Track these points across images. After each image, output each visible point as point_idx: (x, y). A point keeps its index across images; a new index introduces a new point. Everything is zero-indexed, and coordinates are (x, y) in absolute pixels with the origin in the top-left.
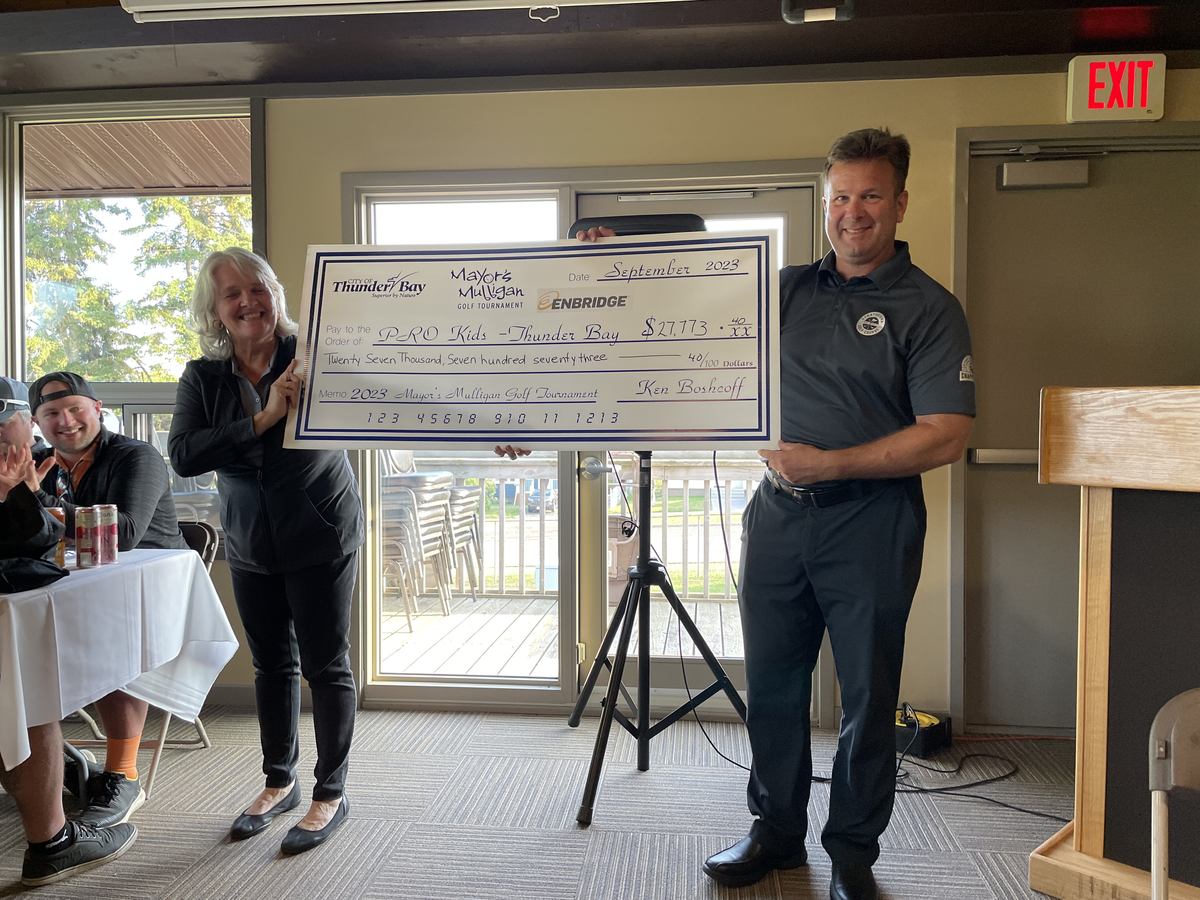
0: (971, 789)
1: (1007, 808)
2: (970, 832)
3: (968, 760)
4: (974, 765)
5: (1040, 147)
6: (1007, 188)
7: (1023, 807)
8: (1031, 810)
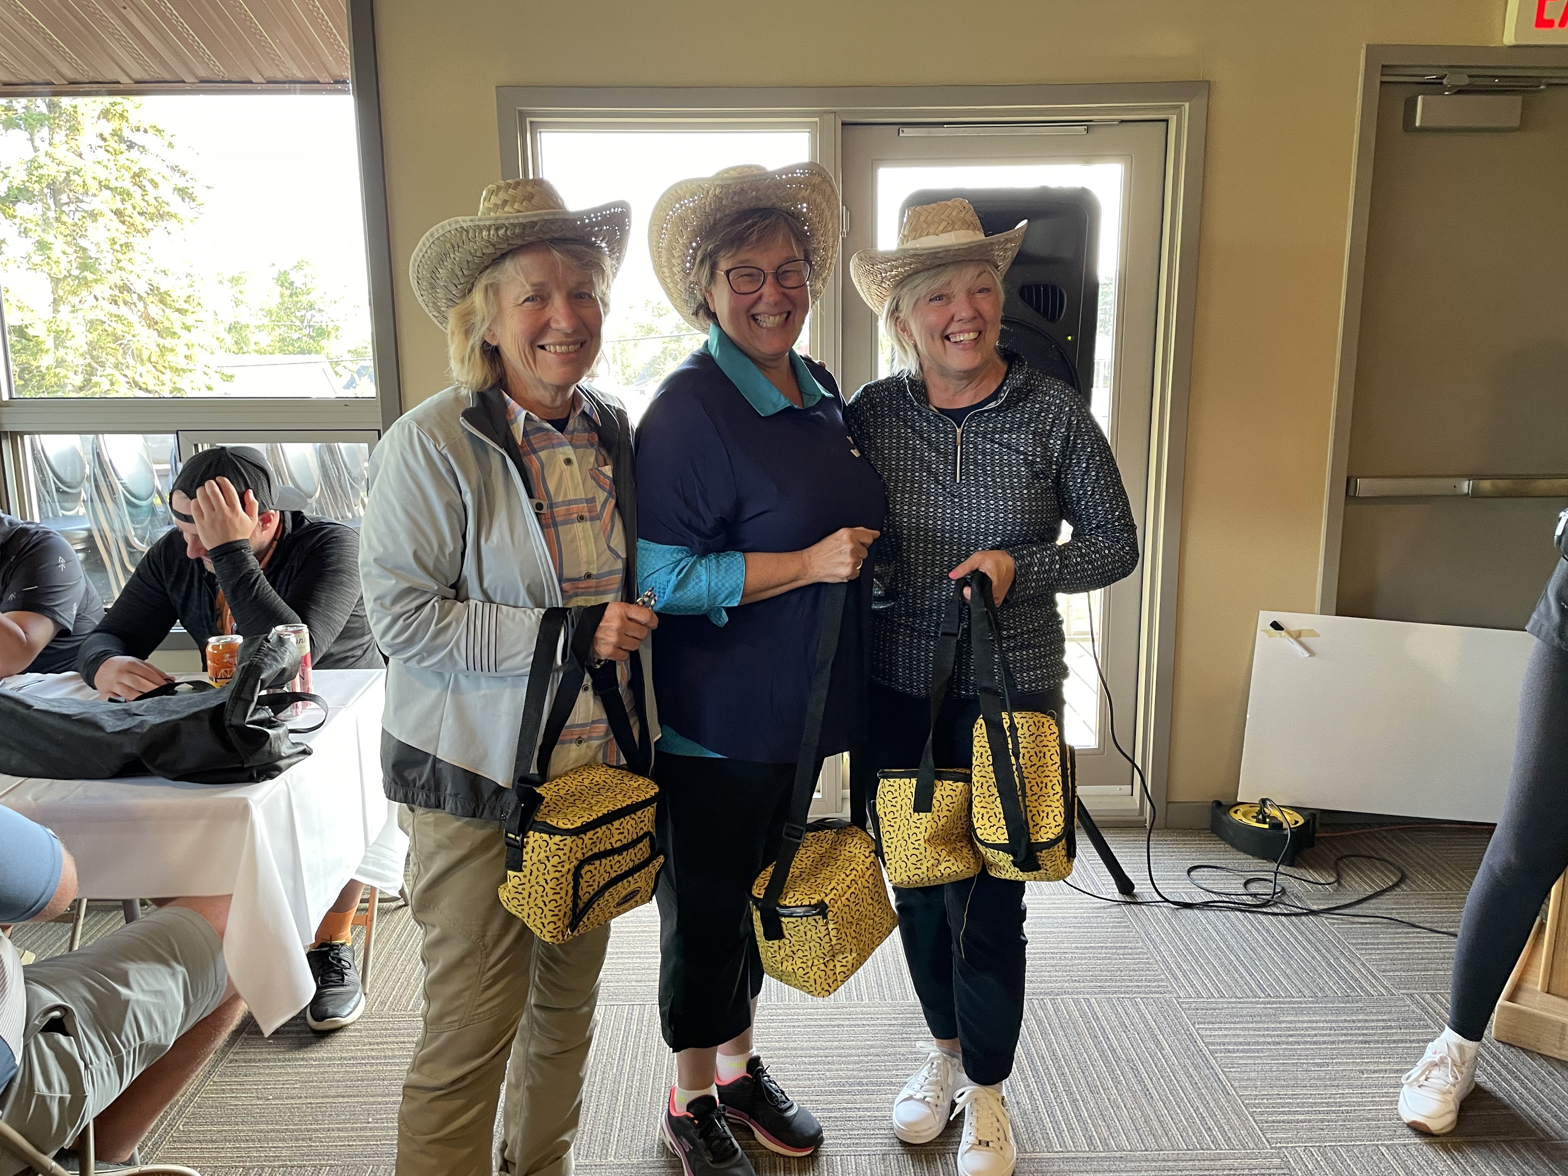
0: (1366, 905)
1: (1419, 930)
2: (1393, 967)
3: (1341, 864)
4: (1352, 870)
5: (1470, 76)
6: (1422, 130)
7: (1434, 926)
8: (1445, 930)
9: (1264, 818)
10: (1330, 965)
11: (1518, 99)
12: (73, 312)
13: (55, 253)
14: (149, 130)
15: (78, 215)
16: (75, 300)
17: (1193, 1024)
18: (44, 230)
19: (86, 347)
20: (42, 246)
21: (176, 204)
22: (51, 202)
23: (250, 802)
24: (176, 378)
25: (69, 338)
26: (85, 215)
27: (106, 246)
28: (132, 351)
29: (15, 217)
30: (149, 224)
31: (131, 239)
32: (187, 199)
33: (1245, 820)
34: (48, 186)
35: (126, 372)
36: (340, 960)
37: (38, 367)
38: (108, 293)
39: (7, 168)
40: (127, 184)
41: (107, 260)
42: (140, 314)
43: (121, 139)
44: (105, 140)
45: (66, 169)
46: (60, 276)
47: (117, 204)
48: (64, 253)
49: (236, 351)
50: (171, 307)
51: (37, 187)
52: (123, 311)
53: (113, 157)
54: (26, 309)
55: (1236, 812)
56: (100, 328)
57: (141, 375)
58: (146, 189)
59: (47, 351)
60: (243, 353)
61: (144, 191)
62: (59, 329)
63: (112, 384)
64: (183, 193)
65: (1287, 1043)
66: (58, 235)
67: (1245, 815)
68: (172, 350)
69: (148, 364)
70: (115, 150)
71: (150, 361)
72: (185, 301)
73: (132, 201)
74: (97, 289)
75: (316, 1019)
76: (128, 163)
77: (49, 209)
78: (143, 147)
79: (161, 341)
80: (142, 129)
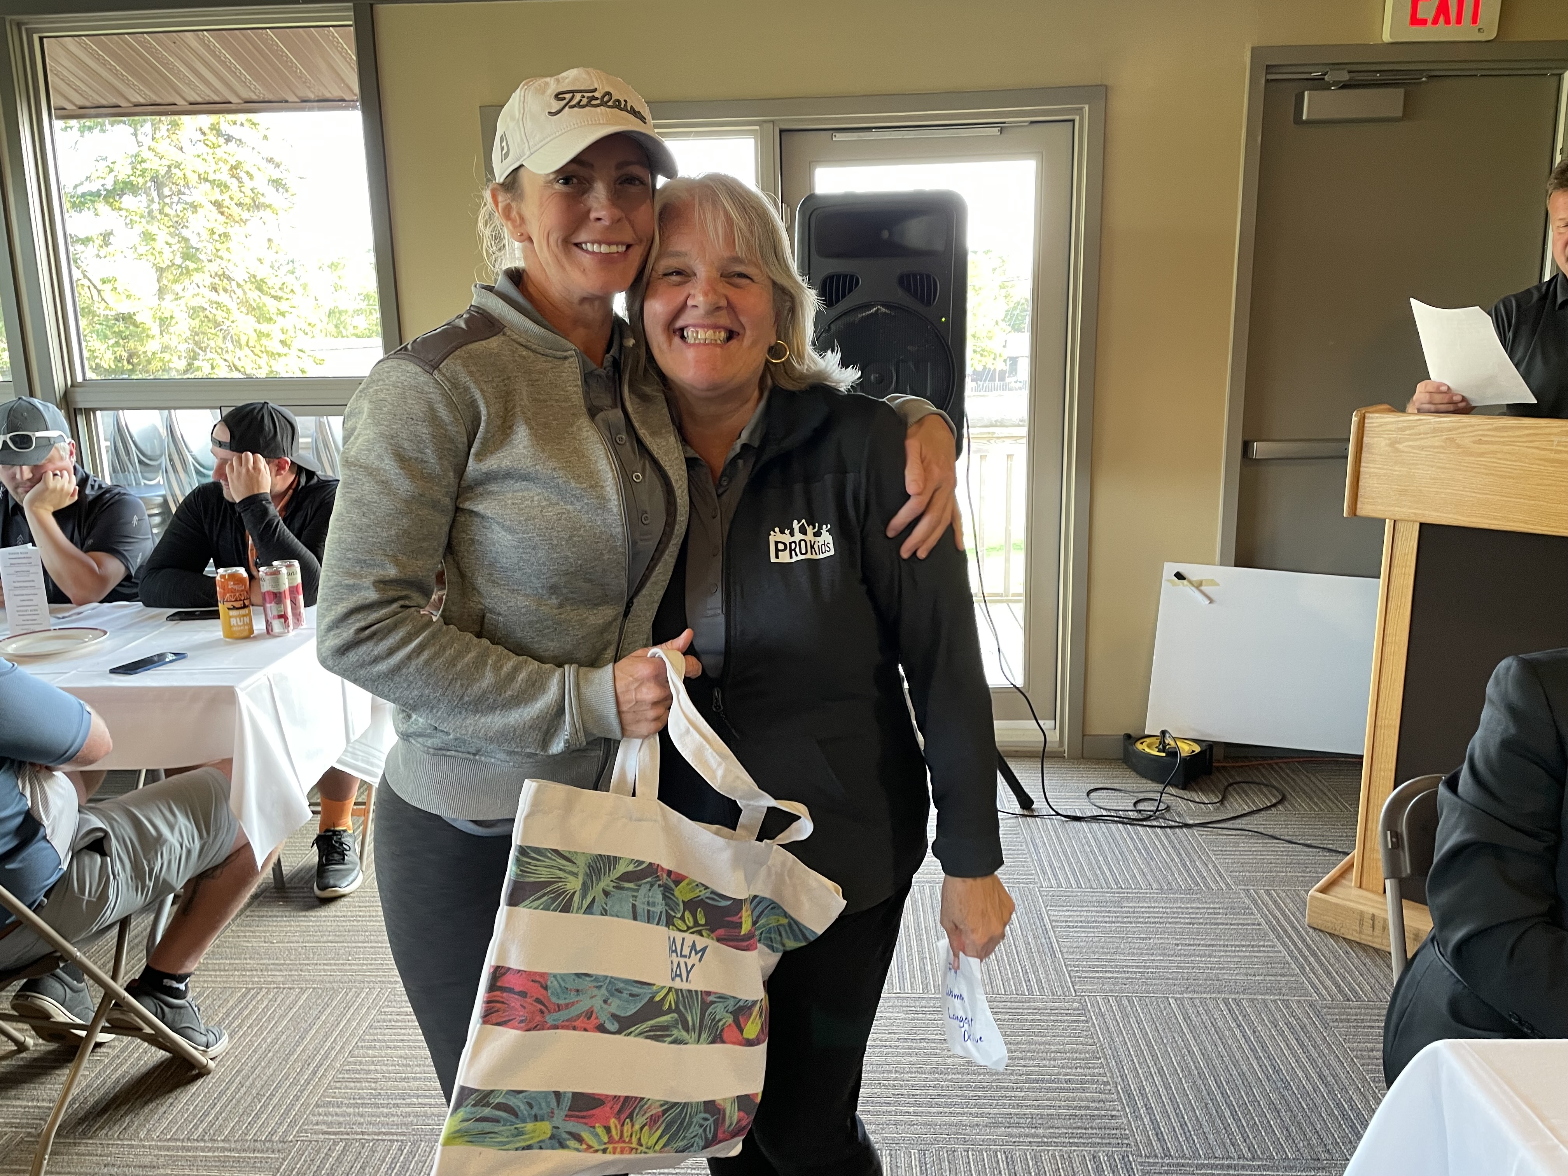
0: (1238, 821)
1: (1277, 841)
2: (1241, 869)
3: (1230, 789)
4: (1238, 794)
5: (1349, 72)
6: (1307, 122)
7: (1294, 839)
8: (1301, 842)
9: (1164, 747)
10: (1184, 865)
11: (1402, 91)
12: (176, 299)
13: (159, 244)
14: (246, 124)
15: (180, 207)
16: (177, 288)
17: (1045, 907)
18: (148, 222)
19: (188, 333)
20: (148, 237)
21: (271, 196)
22: (154, 194)
23: (237, 689)
24: (272, 362)
25: (172, 324)
26: (186, 206)
27: (205, 235)
28: (232, 337)
29: (120, 209)
30: (245, 215)
31: (229, 230)
32: (281, 190)
33: (1147, 750)
34: (152, 179)
35: (226, 356)
36: (342, 844)
37: (145, 352)
38: (208, 281)
39: (113, 163)
40: (224, 176)
41: (207, 248)
42: (239, 301)
43: (219, 133)
44: (204, 134)
45: (168, 163)
46: (164, 266)
47: (216, 195)
48: (167, 243)
49: (335, 335)
50: (266, 294)
51: (141, 181)
52: (223, 298)
53: (212, 151)
54: (132, 297)
55: (1142, 743)
56: (201, 314)
57: (239, 359)
58: (243, 180)
59: (153, 337)
60: (343, 337)
61: (241, 182)
62: (163, 316)
63: (213, 368)
64: (277, 183)
65: (1122, 922)
66: (162, 226)
67: (1149, 746)
68: (268, 335)
69: (246, 348)
70: (213, 144)
71: (247, 345)
72: (280, 289)
73: (229, 193)
74: (197, 277)
75: (319, 889)
76: (226, 156)
77: (152, 201)
78: (240, 140)
79: (258, 327)
80: (238, 123)
